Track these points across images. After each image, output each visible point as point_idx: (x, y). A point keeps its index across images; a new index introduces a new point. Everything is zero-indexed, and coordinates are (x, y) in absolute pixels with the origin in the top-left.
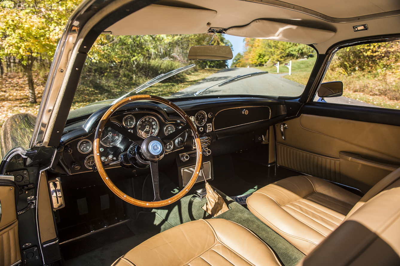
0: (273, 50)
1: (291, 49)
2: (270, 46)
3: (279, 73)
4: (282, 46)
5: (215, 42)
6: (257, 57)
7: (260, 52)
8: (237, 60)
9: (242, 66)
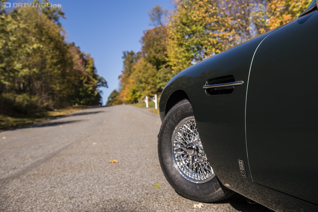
0: (143, 85)
1: (161, 84)
2: (141, 82)
3: (149, 108)
4: (152, 82)
5: (85, 78)
6: (131, 94)
7: (134, 88)
8: (112, 98)
9: (118, 104)
